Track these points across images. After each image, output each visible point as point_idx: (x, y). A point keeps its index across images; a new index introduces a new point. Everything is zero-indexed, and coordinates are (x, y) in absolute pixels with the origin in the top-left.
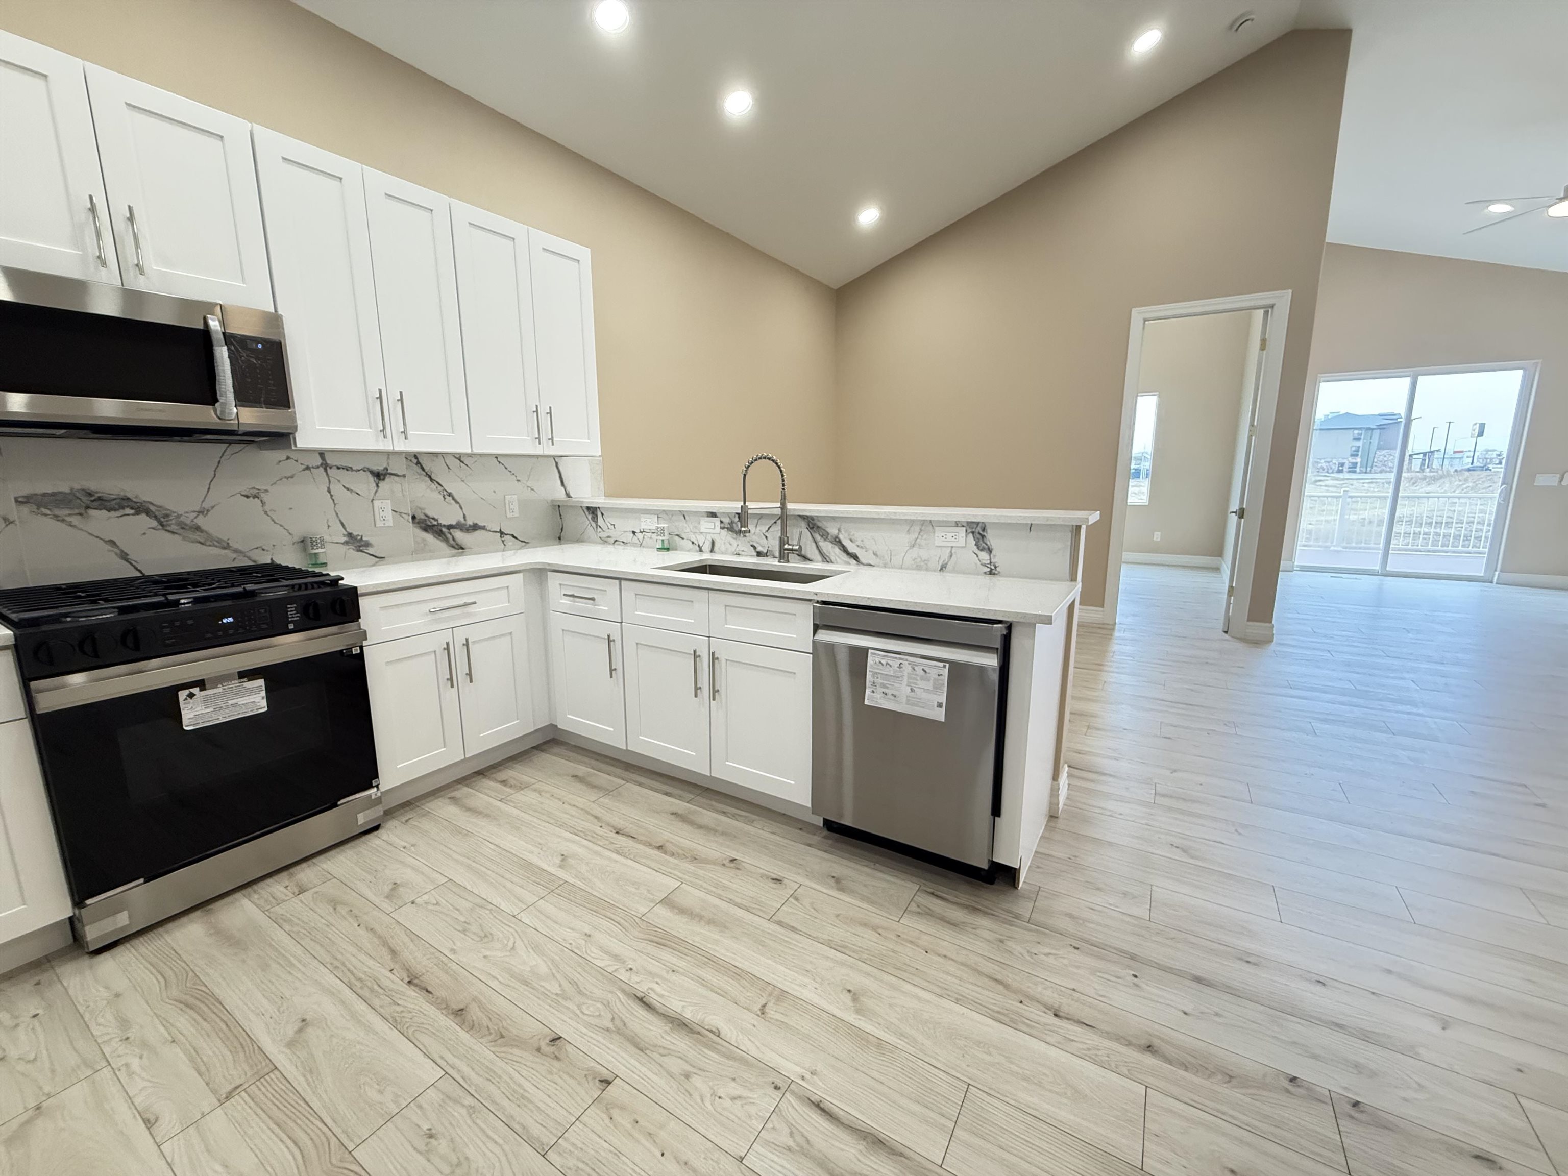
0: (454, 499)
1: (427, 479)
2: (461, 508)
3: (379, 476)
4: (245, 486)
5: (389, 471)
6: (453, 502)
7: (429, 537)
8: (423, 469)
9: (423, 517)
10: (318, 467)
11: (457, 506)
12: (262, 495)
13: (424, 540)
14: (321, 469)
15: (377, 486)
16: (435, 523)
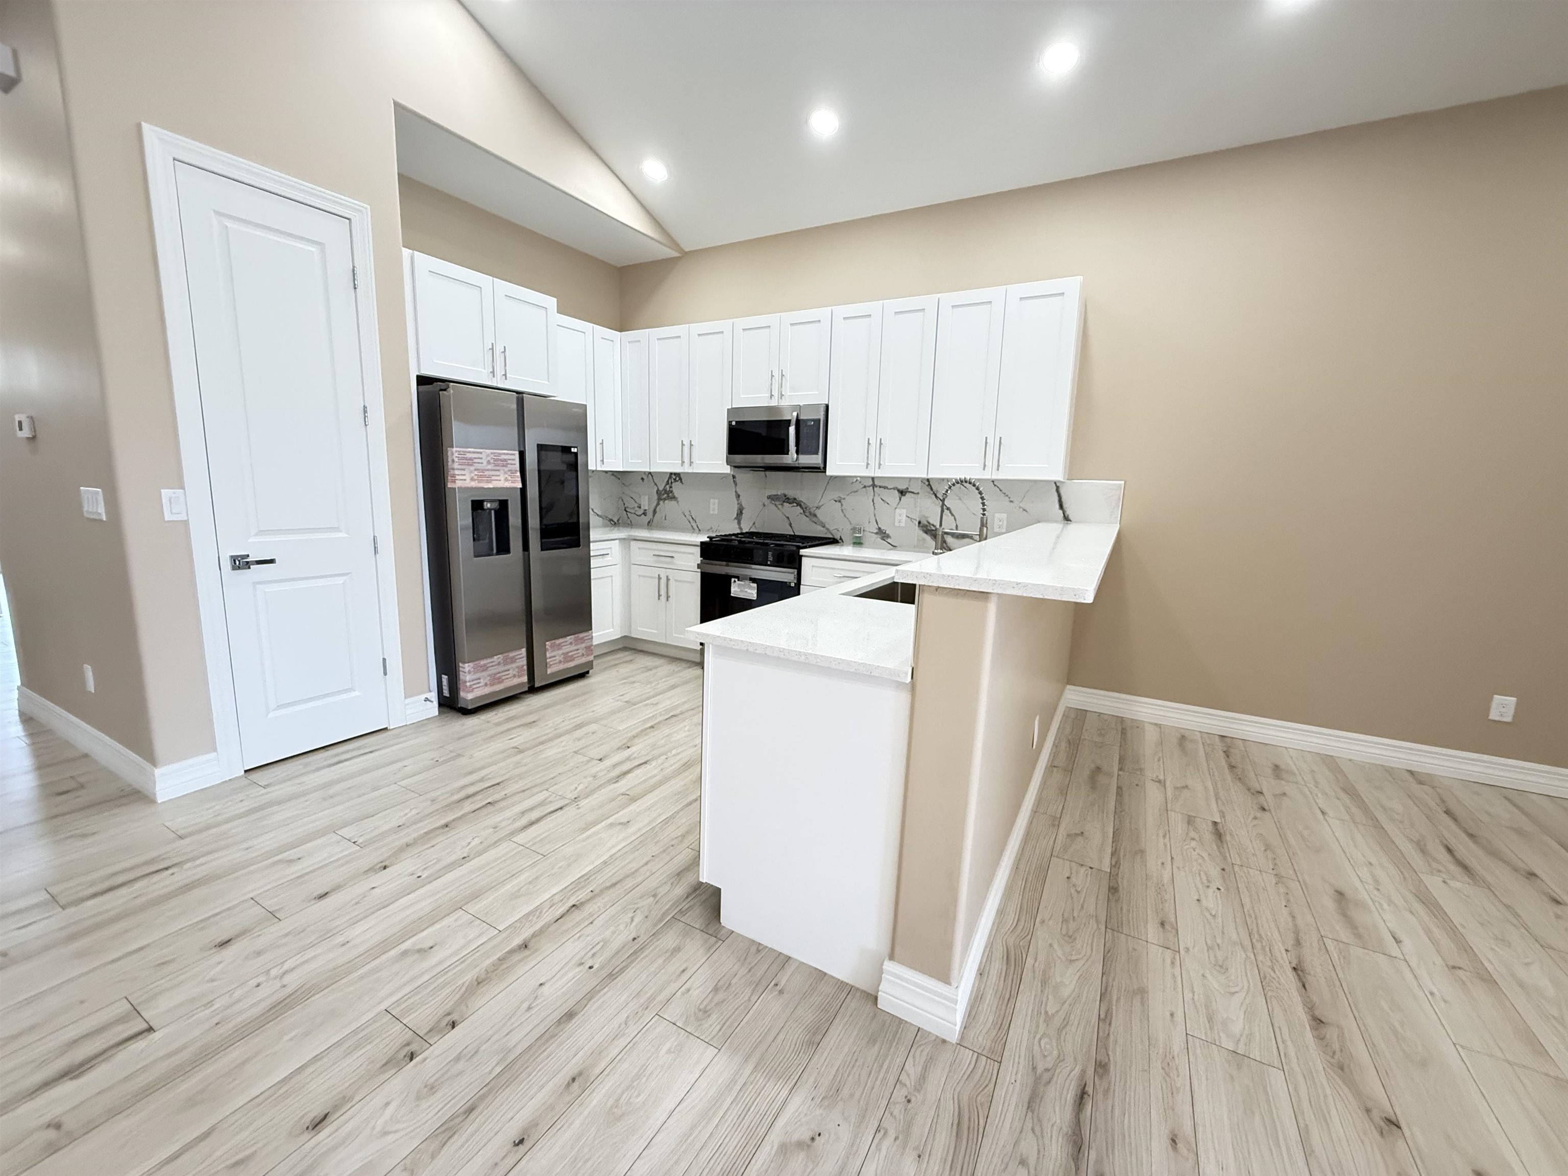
0: (950, 512)
1: (934, 496)
2: (955, 520)
3: (902, 493)
4: (836, 495)
5: (910, 490)
6: (950, 515)
7: (928, 538)
8: (932, 489)
9: (926, 523)
10: (869, 486)
11: (953, 518)
12: (842, 501)
13: (924, 540)
14: (871, 488)
15: (900, 499)
16: (934, 528)
